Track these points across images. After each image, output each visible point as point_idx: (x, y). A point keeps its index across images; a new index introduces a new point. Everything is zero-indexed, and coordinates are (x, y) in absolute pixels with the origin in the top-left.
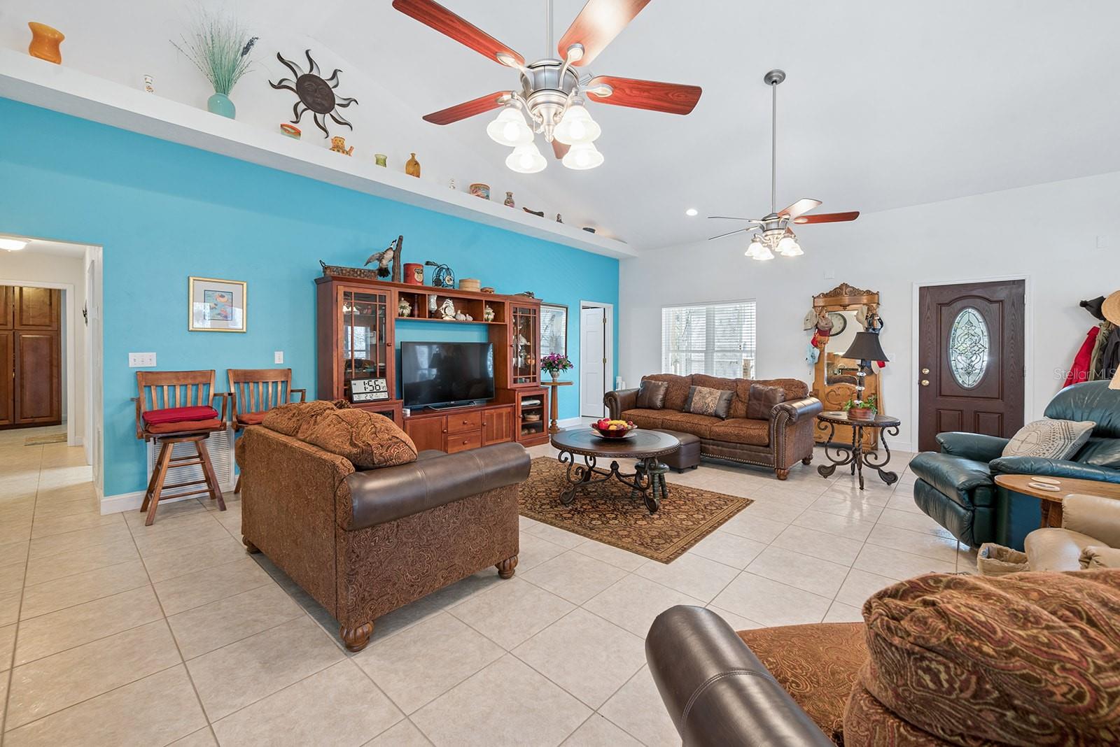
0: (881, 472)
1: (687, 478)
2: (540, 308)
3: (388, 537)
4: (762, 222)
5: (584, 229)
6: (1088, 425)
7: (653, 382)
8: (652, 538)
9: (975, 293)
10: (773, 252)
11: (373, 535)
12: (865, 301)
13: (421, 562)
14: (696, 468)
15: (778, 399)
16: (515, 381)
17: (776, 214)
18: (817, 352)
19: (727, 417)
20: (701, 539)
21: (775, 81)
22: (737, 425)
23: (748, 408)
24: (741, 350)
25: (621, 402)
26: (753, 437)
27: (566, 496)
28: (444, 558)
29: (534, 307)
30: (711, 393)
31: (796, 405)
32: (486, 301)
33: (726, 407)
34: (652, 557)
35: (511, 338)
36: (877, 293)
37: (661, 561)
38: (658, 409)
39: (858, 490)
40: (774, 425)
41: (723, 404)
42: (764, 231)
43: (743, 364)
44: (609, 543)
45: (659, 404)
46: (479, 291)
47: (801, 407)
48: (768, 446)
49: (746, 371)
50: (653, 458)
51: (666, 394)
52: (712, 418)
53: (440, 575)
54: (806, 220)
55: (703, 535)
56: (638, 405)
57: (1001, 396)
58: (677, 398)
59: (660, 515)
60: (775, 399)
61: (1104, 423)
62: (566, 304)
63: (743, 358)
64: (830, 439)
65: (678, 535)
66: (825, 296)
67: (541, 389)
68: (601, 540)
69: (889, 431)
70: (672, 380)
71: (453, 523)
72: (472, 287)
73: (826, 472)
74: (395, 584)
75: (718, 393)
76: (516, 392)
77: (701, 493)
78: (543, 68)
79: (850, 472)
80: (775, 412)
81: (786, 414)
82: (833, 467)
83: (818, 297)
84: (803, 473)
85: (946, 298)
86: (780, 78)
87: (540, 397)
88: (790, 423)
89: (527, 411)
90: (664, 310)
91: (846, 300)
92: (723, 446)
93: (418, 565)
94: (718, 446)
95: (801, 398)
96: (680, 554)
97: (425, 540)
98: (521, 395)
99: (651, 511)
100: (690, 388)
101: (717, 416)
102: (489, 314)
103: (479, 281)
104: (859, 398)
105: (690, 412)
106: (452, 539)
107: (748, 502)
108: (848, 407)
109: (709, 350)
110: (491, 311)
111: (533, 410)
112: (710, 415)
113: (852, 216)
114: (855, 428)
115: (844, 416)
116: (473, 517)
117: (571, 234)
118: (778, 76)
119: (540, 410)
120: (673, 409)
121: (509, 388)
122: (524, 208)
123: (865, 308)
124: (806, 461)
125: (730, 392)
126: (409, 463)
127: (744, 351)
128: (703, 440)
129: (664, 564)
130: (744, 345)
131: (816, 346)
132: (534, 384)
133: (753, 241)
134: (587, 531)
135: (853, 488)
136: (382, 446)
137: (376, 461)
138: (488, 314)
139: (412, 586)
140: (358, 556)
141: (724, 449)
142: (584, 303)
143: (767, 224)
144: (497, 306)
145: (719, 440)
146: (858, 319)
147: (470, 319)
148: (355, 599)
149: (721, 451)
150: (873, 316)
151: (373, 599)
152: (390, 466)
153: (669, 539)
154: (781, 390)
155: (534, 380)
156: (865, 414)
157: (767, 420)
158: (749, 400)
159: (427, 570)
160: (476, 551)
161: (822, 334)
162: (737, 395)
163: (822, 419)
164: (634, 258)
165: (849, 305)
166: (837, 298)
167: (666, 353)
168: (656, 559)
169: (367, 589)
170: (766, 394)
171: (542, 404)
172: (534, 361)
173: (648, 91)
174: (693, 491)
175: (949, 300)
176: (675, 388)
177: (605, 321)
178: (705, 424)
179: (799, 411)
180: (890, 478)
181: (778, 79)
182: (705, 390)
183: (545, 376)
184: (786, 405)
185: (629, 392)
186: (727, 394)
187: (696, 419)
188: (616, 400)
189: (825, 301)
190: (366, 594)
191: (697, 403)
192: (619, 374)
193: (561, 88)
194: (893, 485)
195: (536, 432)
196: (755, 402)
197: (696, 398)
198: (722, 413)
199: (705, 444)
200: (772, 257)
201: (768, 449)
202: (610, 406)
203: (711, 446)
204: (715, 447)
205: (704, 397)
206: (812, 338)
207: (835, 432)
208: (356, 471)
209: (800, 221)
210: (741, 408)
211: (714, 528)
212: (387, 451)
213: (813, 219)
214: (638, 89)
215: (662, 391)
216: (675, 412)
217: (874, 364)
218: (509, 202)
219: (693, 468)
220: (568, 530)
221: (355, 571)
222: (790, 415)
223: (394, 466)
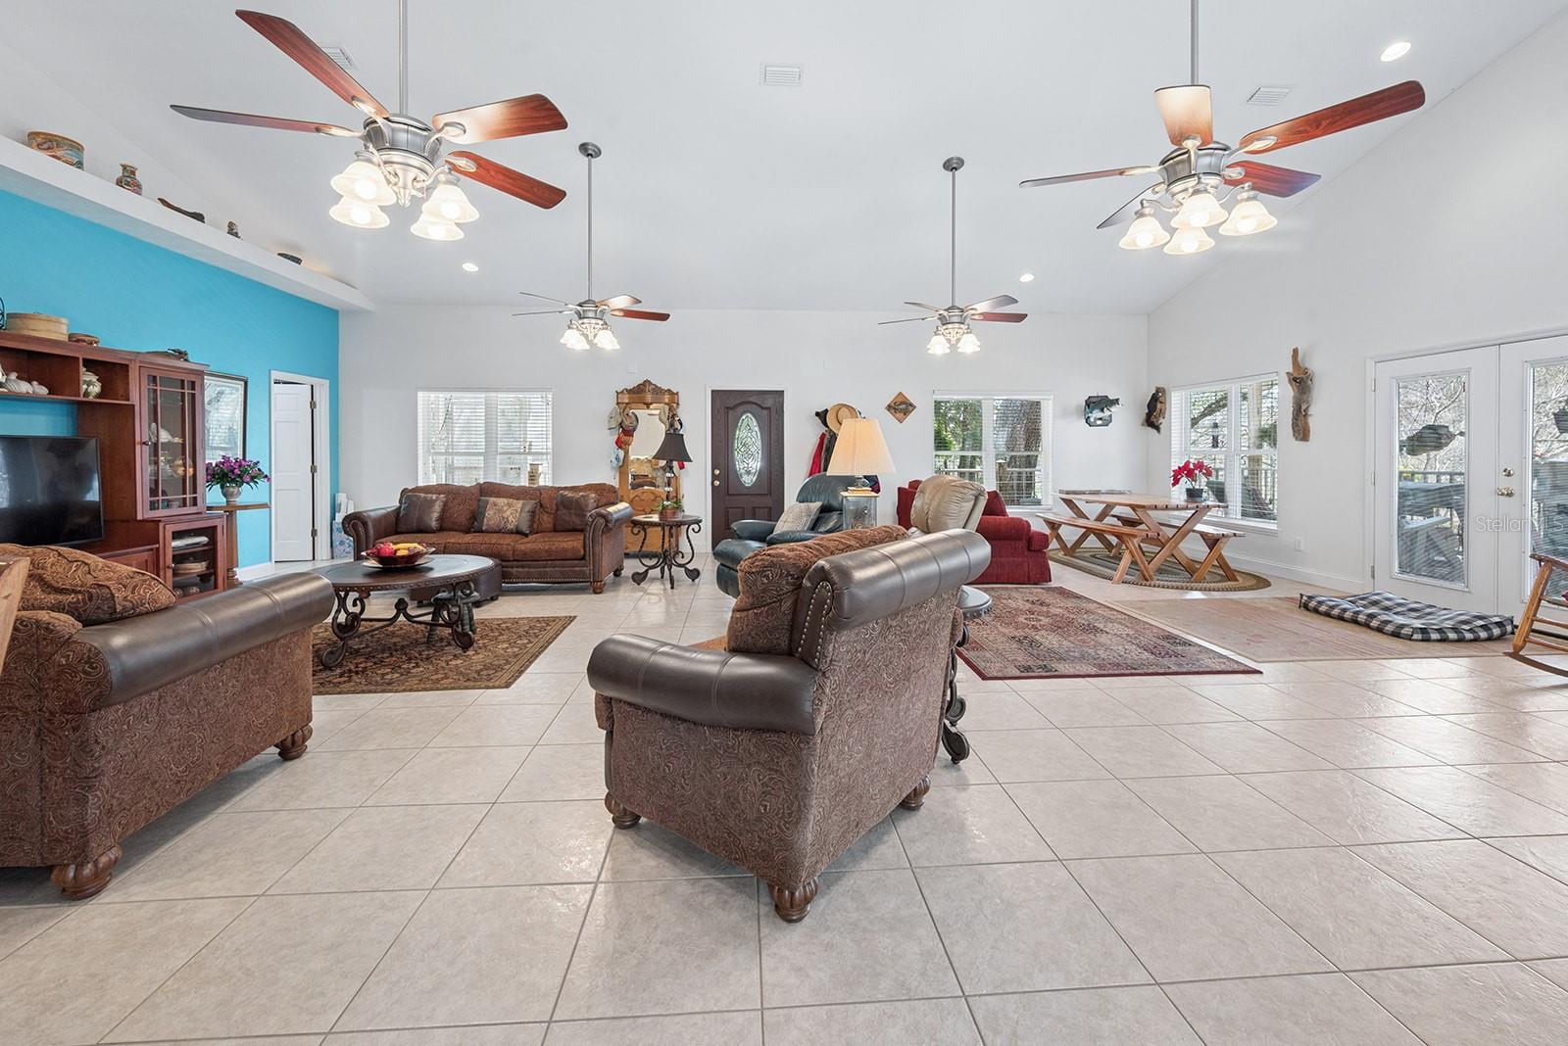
0: (686, 569)
1: (490, 610)
2: (203, 379)
3: (147, 715)
4: (579, 308)
5: (279, 254)
6: (818, 504)
7: (423, 495)
8: (478, 672)
9: (751, 399)
10: (590, 342)
11: (126, 714)
12: (667, 401)
13: (190, 746)
14: (496, 599)
15: (590, 506)
16: (153, 506)
17: (594, 302)
18: (621, 453)
19: (532, 533)
20: (535, 659)
21: (591, 155)
22: (546, 539)
23: (555, 519)
24: (528, 451)
25: (374, 527)
26: (565, 550)
27: (332, 656)
28: (221, 738)
29: (193, 378)
30: (509, 505)
31: (611, 509)
32: (84, 360)
33: (529, 521)
34: (487, 687)
35: (143, 429)
36: (677, 394)
37: (500, 687)
38: (433, 532)
39: (670, 590)
40: (589, 534)
41: (526, 516)
42: (580, 318)
43: (529, 469)
44: (425, 690)
45: (434, 524)
46: (65, 338)
47: (616, 512)
48: (583, 558)
49: (533, 477)
50: (467, 582)
51: (444, 511)
52: (514, 535)
53: (214, 761)
54: (622, 314)
55: (535, 656)
56: (399, 530)
57: (770, 493)
58: (461, 516)
59: (476, 651)
60: (587, 506)
61: (826, 502)
62: (246, 375)
63: (529, 462)
64: (641, 547)
65: (508, 662)
66: (630, 391)
67: (209, 518)
68: (411, 690)
69: (693, 530)
70: (450, 492)
71: (233, 687)
72: (49, 331)
73: (639, 578)
74: (156, 782)
75: (519, 504)
76: (161, 525)
77: (516, 621)
78: (406, 127)
79: (660, 576)
80: (591, 520)
81: (602, 521)
82: (646, 571)
83: (622, 392)
84: (615, 585)
85: (732, 403)
86: (596, 153)
87: (210, 532)
88: (607, 529)
89: (180, 558)
90: (420, 394)
91: (649, 398)
92: (529, 567)
93: (186, 752)
94: (523, 567)
95: (614, 504)
96: (518, 677)
97: (196, 714)
98: (170, 529)
99: (463, 649)
100: (479, 500)
101: (518, 532)
102: (91, 385)
103: (64, 320)
104: (668, 499)
105: (482, 532)
106: (231, 710)
107: (572, 619)
108: (660, 508)
109: (489, 453)
110: (94, 378)
111: (192, 554)
112: (511, 532)
113: (663, 317)
114: (663, 529)
115: (655, 518)
116: (257, 676)
117: (254, 257)
118: (594, 151)
119: (209, 554)
120: (455, 530)
121: (139, 517)
122: (159, 199)
123: (667, 408)
124: (617, 573)
125: (533, 502)
126: (167, 609)
127: (530, 453)
128: (504, 564)
129: (505, 690)
130: (530, 445)
131: (620, 447)
132: (194, 510)
133: (569, 328)
134: (387, 687)
135: (665, 589)
136: (125, 587)
137: (119, 608)
138: (89, 384)
139: (179, 782)
140: (103, 748)
141: (532, 570)
142: (276, 375)
143: (584, 311)
144: (112, 371)
145: (523, 559)
146: (661, 420)
147: (43, 391)
148: (98, 812)
149: (528, 572)
150: (674, 416)
151: (124, 809)
152: (140, 615)
153: (500, 668)
154: (593, 495)
155: (195, 502)
156: (674, 513)
157: (582, 531)
158: (557, 510)
159: (199, 756)
160: (261, 724)
161: (626, 434)
162: (541, 506)
163: (636, 523)
164: (368, 312)
165: (651, 404)
166: (641, 394)
167: (424, 456)
168: (494, 687)
169: (117, 795)
170: (577, 501)
171: (213, 541)
172: (191, 470)
173: (514, 179)
174: (505, 621)
175: (734, 404)
176: (456, 501)
177: (313, 405)
178: (507, 543)
179: (615, 516)
180: (694, 574)
181: (593, 153)
182: (502, 501)
183: (214, 496)
184: (602, 511)
185: (384, 511)
186: (530, 504)
187: (494, 539)
188: (365, 524)
189: (630, 398)
190: (115, 802)
191: (491, 517)
192: (340, 489)
193: (426, 154)
194: (697, 580)
195: (201, 592)
196: (565, 511)
197: (490, 513)
198: (525, 528)
199: (507, 567)
200: (587, 347)
201: (583, 562)
202: (353, 532)
203: (515, 569)
204: (520, 570)
205: (500, 511)
206: (616, 437)
207: (648, 537)
208: (84, 626)
209: (616, 313)
210: (547, 520)
211: (544, 648)
212: (133, 593)
213: (629, 314)
214: (504, 175)
215: (437, 508)
216: (458, 533)
217: (675, 464)
218: (128, 179)
219: (493, 599)
220: (354, 692)
221: (100, 771)
222: (607, 521)
223: (147, 613)
